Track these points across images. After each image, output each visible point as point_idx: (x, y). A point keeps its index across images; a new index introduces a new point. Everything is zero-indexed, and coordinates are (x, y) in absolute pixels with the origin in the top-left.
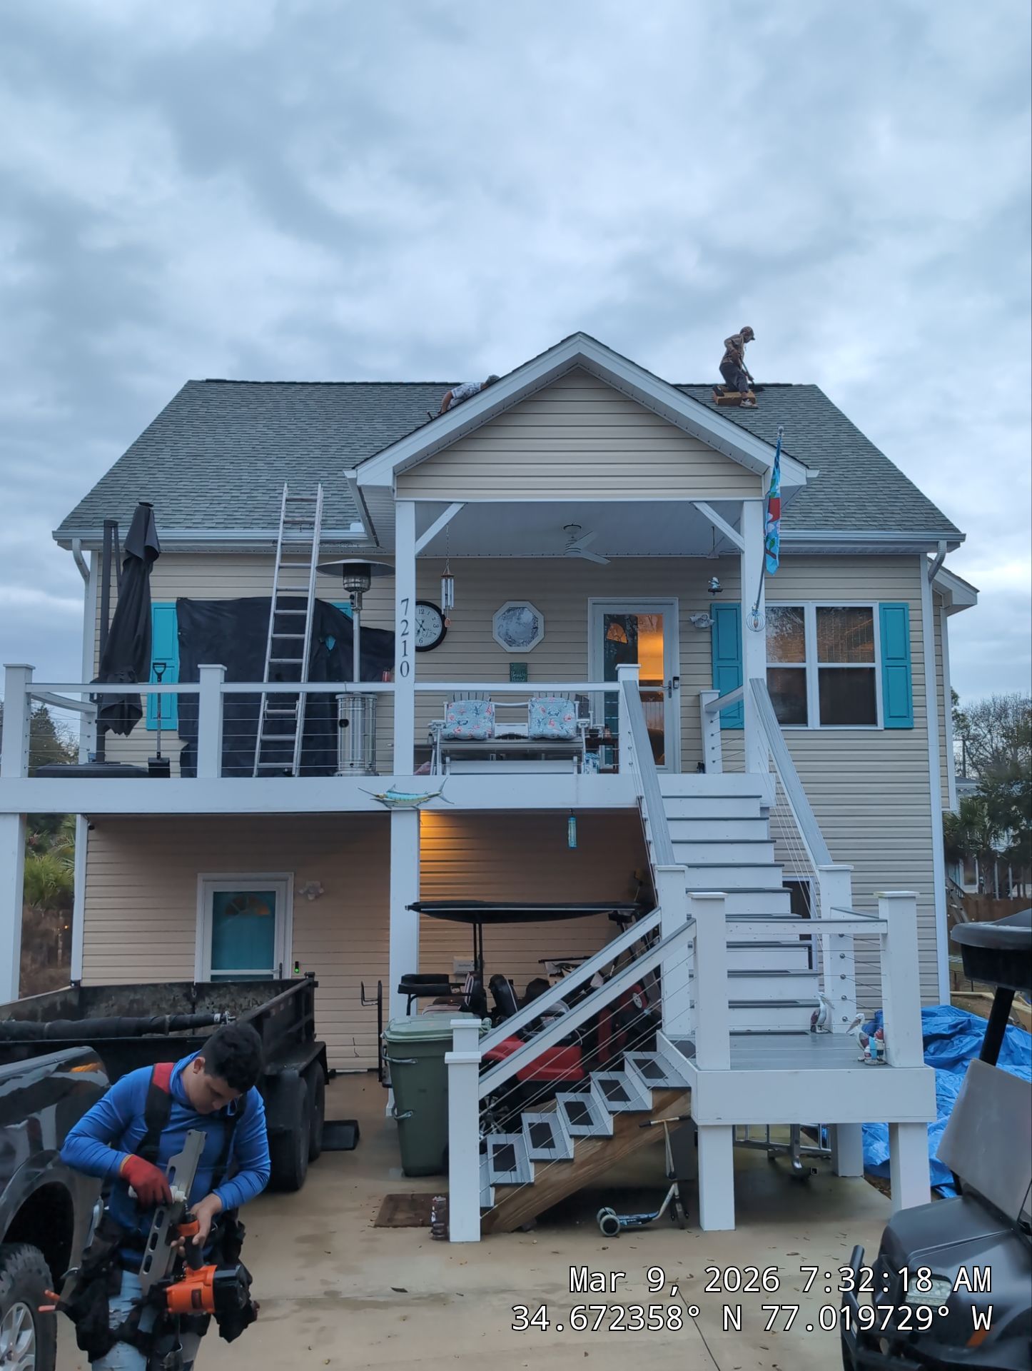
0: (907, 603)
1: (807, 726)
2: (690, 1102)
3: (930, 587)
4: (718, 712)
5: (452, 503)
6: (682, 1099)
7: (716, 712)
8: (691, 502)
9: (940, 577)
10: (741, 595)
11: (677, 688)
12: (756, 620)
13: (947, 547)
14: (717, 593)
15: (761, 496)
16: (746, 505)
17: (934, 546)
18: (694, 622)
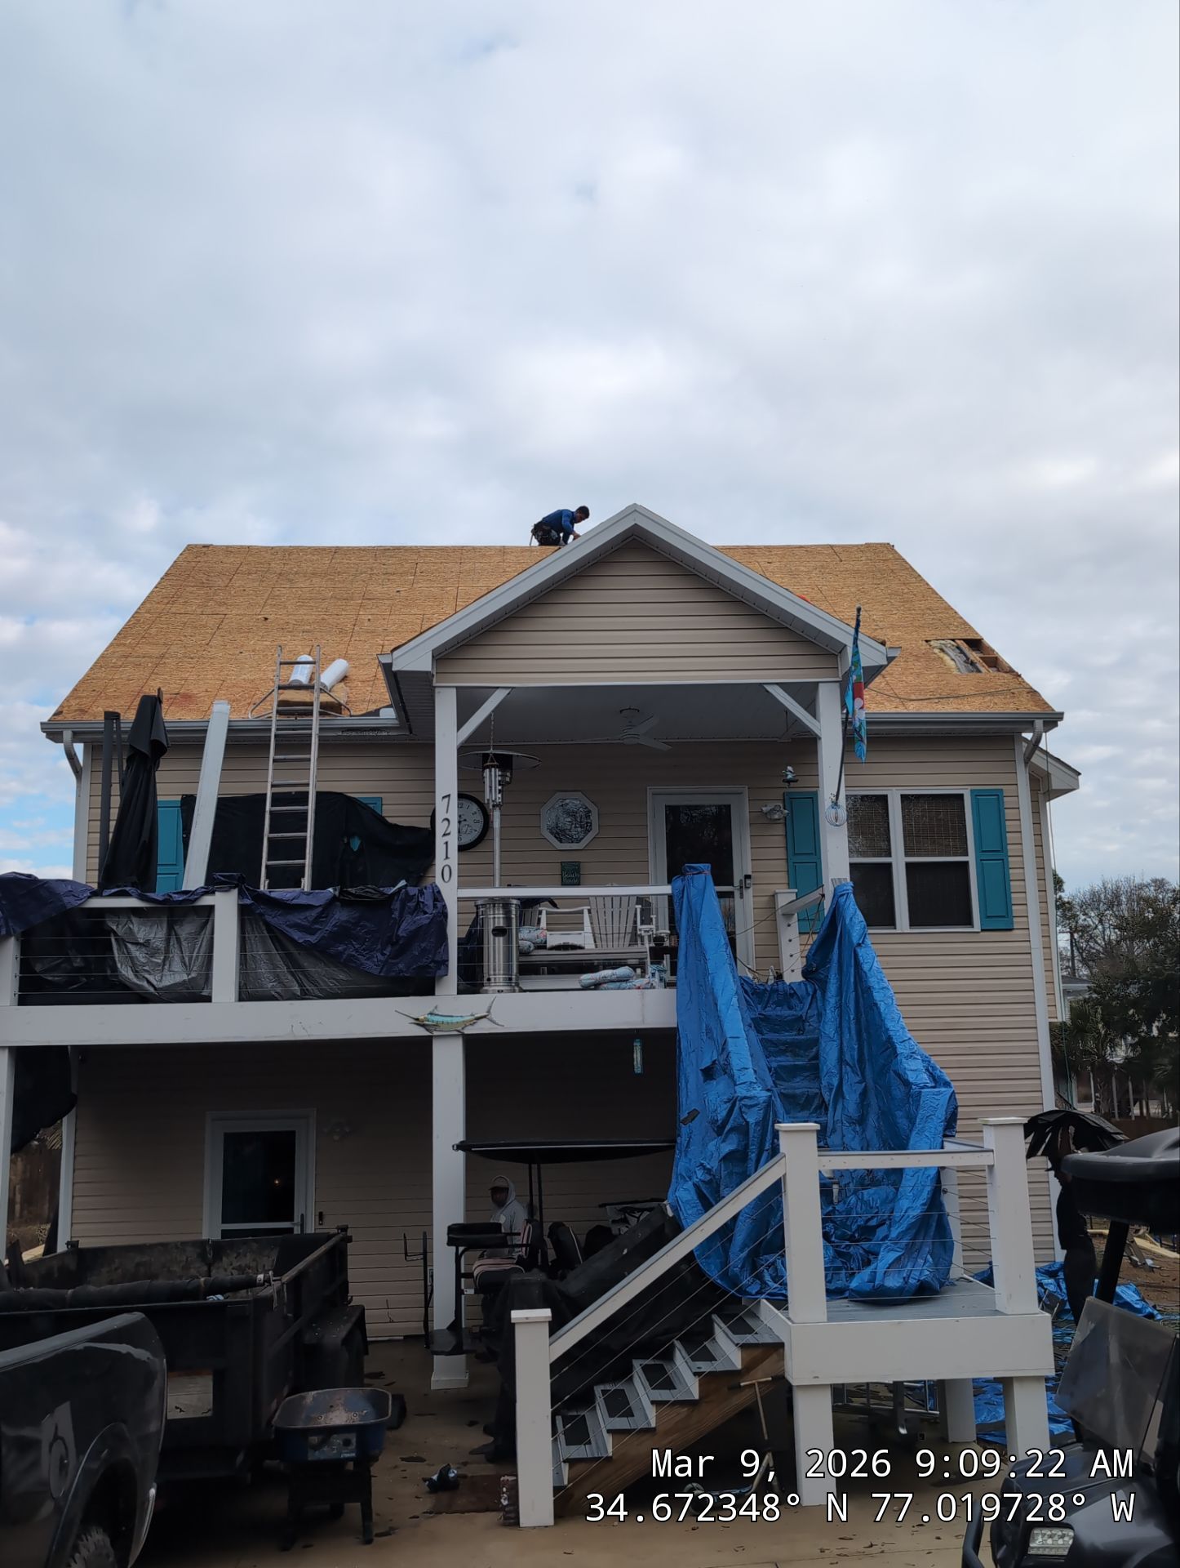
0: (1002, 790)
1: (895, 928)
2: (783, 1359)
3: (1025, 770)
4: (796, 914)
5: (498, 688)
6: (774, 1357)
7: (793, 915)
8: (761, 684)
9: (1037, 759)
10: (818, 784)
11: (749, 888)
12: (836, 813)
13: (1044, 726)
14: (792, 784)
15: (838, 677)
16: (821, 687)
17: (1029, 724)
18: (766, 814)
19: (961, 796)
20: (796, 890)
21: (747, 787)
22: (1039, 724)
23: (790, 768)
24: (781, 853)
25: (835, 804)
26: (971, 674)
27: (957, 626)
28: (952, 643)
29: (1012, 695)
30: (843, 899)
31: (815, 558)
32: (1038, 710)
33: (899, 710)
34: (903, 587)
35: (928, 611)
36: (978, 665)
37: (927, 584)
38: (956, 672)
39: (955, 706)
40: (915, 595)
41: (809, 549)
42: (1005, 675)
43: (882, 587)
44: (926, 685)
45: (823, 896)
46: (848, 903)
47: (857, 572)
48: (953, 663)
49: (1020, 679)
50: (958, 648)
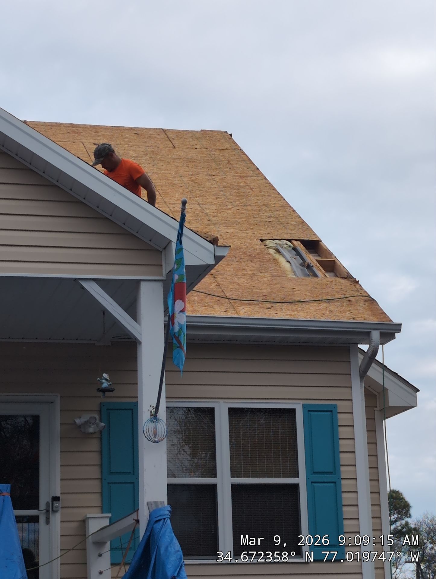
0: (336, 405)
1: (218, 558)
3: (361, 385)
4: (109, 542)
7: (106, 543)
8: (76, 280)
9: (374, 373)
10: (137, 393)
11: (56, 511)
12: (155, 428)
13: (380, 338)
14: (107, 394)
15: (162, 275)
16: (143, 286)
17: (365, 336)
18: (80, 426)
19: (294, 410)
20: (110, 515)
21: (59, 396)
22: (375, 335)
23: (105, 375)
24: (95, 472)
25: (154, 417)
26: (307, 278)
27: (294, 226)
28: (289, 243)
29: (348, 303)
30: (158, 526)
31: (146, 142)
32: (374, 320)
33: (229, 315)
34: (240, 181)
35: (265, 208)
36: (315, 269)
37: (266, 179)
38: (291, 275)
39: (288, 312)
40: (252, 189)
41: (139, 132)
42: (343, 281)
43: (217, 178)
44: (259, 288)
45: (138, 521)
46: (163, 529)
47: (191, 161)
48: (288, 265)
49: (358, 286)
50: (295, 249)
